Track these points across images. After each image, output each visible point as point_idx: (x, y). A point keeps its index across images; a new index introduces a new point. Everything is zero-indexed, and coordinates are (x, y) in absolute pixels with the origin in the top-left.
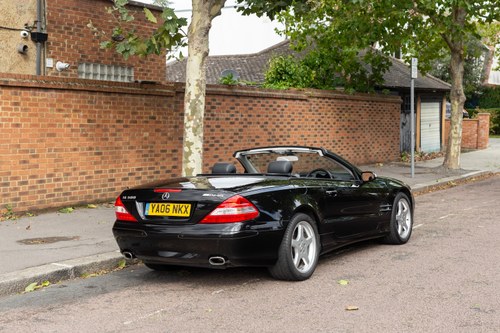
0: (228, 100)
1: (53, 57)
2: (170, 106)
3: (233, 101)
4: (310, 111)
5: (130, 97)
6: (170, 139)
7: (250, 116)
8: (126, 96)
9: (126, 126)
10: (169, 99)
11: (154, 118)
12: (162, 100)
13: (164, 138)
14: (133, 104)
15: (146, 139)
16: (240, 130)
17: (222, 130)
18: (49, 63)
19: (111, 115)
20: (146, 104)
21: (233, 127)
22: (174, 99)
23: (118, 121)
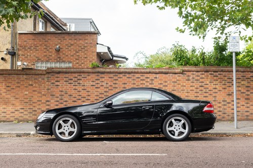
0: (93, 75)
1: (21, 61)
2: (43, 79)
3: (98, 76)
4: (189, 80)
5: (15, 76)
6: (44, 95)
7: (115, 84)
8: (13, 76)
9: (13, 89)
10: (43, 76)
11: (32, 85)
12: (37, 76)
13: (40, 95)
14: (17, 79)
15: (26, 95)
16: (105, 92)
17: (88, 92)
18: (19, 63)
19: (3, 84)
20: (26, 79)
21: (99, 90)
22: (46, 76)
23: (8, 87)
